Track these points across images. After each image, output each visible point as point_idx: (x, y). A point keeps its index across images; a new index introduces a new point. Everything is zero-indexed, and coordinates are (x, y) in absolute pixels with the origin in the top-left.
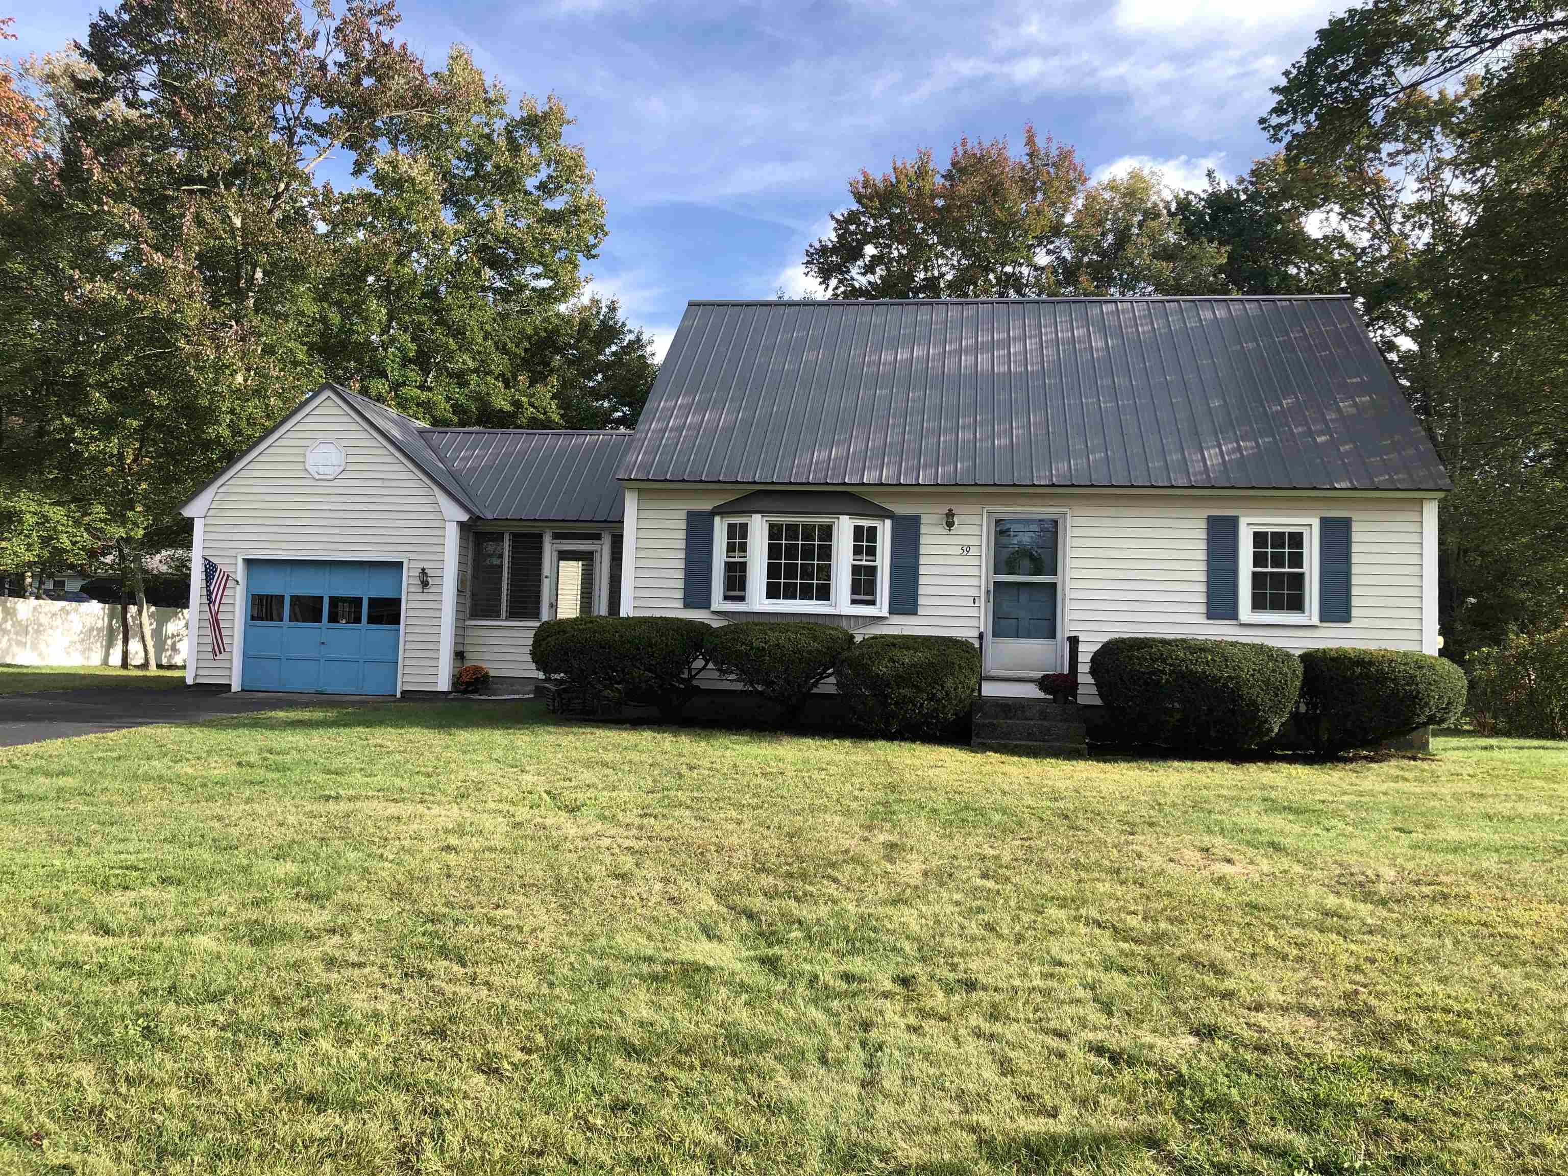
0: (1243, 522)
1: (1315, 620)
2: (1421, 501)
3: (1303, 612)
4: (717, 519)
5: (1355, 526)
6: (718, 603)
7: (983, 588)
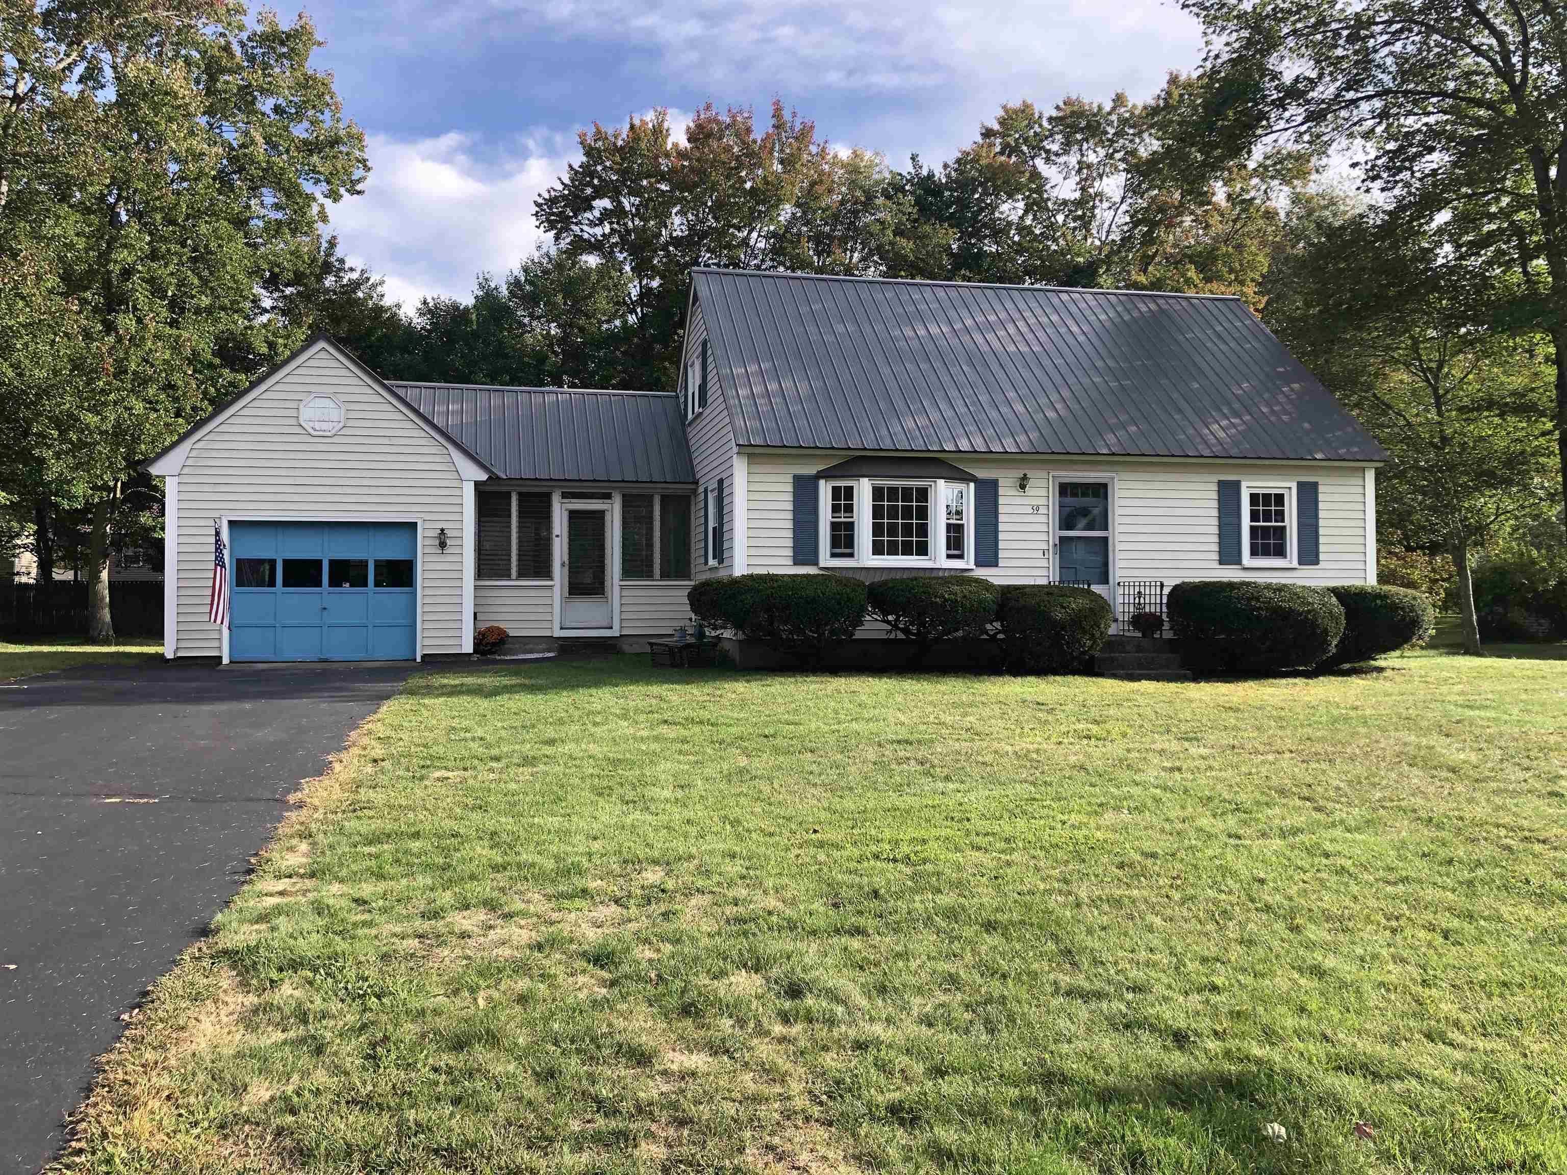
0: (1244, 485)
1: (1295, 564)
2: (1363, 470)
3: (1285, 557)
4: (822, 483)
5: (1321, 489)
6: (826, 560)
7: (1051, 543)
